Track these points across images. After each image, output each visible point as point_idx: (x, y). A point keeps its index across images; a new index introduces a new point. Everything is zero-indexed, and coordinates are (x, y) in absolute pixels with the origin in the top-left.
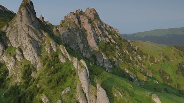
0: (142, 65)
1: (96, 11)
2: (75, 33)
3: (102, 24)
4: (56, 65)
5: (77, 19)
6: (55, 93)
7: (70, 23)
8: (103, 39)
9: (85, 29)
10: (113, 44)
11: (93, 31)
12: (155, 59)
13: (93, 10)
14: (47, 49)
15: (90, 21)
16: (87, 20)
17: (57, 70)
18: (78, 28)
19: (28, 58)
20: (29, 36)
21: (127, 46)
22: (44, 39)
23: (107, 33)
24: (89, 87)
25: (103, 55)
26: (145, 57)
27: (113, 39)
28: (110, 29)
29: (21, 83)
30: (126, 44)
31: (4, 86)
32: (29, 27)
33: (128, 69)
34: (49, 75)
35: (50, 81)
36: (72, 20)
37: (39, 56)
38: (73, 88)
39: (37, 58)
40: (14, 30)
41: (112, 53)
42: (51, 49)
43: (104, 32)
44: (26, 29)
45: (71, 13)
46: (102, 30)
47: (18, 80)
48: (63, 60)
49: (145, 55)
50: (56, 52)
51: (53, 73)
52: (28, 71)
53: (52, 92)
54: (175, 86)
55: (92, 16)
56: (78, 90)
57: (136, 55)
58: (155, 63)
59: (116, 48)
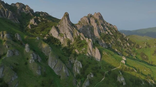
0: (129, 49)
1: (101, 14)
2: (87, 28)
3: (105, 23)
4: (79, 40)
5: (88, 20)
6: (80, 49)
7: (84, 22)
8: (104, 32)
9: (93, 26)
10: (111, 35)
11: (97, 27)
12: (140, 46)
13: (99, 13)
14: (75, 34)
15: (96, 21)
16: (94, 20)
17: (80, 42)
18: (89, 25)
19: (68, 38)
20: (68, 29)
21: (121, 37)
22: (74, 30)
23: (107, 29)
24: (92, 49)
25: (103, 41)
26: (132, 45)
27: (111, 32)
28: (110, 26)
29: (67, 46)
30: (120, 36)
31: (61, 47)
32: (68, 25)
33: (117, 49)
34: (77, 44)
35: (77, 46)
36: (85, 21)
37: (73, 37)
38: (86, 49)
39: (72, 38)
40: (62, 26)
41: (108, 40)
42: (77, 35)
43: (105, 28)
44: (67, 26)
45: (85, 16)
46: (104, 26)
47: (66, 45)
48: (82, 39)
49: (133, 43)
50: (79, 36)
51: (79, 43)
52: (69, 42)
53: (79, 49)
54: (150, 62)
55: (98, 18)
56: (88, 49)
57: (126, 43)
58: (139, 48)
59: (112, 38)
